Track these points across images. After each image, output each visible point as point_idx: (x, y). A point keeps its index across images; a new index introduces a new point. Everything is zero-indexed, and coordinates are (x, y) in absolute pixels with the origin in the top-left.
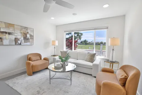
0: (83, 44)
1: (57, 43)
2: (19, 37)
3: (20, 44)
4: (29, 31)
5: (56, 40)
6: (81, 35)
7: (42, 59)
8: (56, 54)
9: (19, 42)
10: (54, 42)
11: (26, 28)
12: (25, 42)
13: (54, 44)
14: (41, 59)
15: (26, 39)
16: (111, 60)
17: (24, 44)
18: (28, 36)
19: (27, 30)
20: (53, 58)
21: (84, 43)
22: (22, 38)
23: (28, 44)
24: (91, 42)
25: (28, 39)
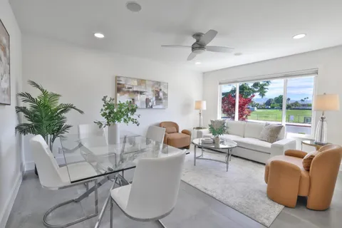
0: (273, 108)
1: (204, 106)
2: (150, 97)
3: (152, 107)
4: (162, 87)
5: (204, 100)
6: (265, 85)
7: (180, 131)
8: (202, 126)
9: (150, 104)
10: (199, 103)
11: (159, 83)
12: (156, 104)
13: (198, 108)
14: (178, 132)
15: (158, 99)
16: (318, 141)
17: (156, 107)
18: (161, 94)
19: (160, 86)
20: (198, 132)
21: (276, 104)
22: (154, 99)
23: (160, 106)
24: (300, 103)
25: (160, 100)
